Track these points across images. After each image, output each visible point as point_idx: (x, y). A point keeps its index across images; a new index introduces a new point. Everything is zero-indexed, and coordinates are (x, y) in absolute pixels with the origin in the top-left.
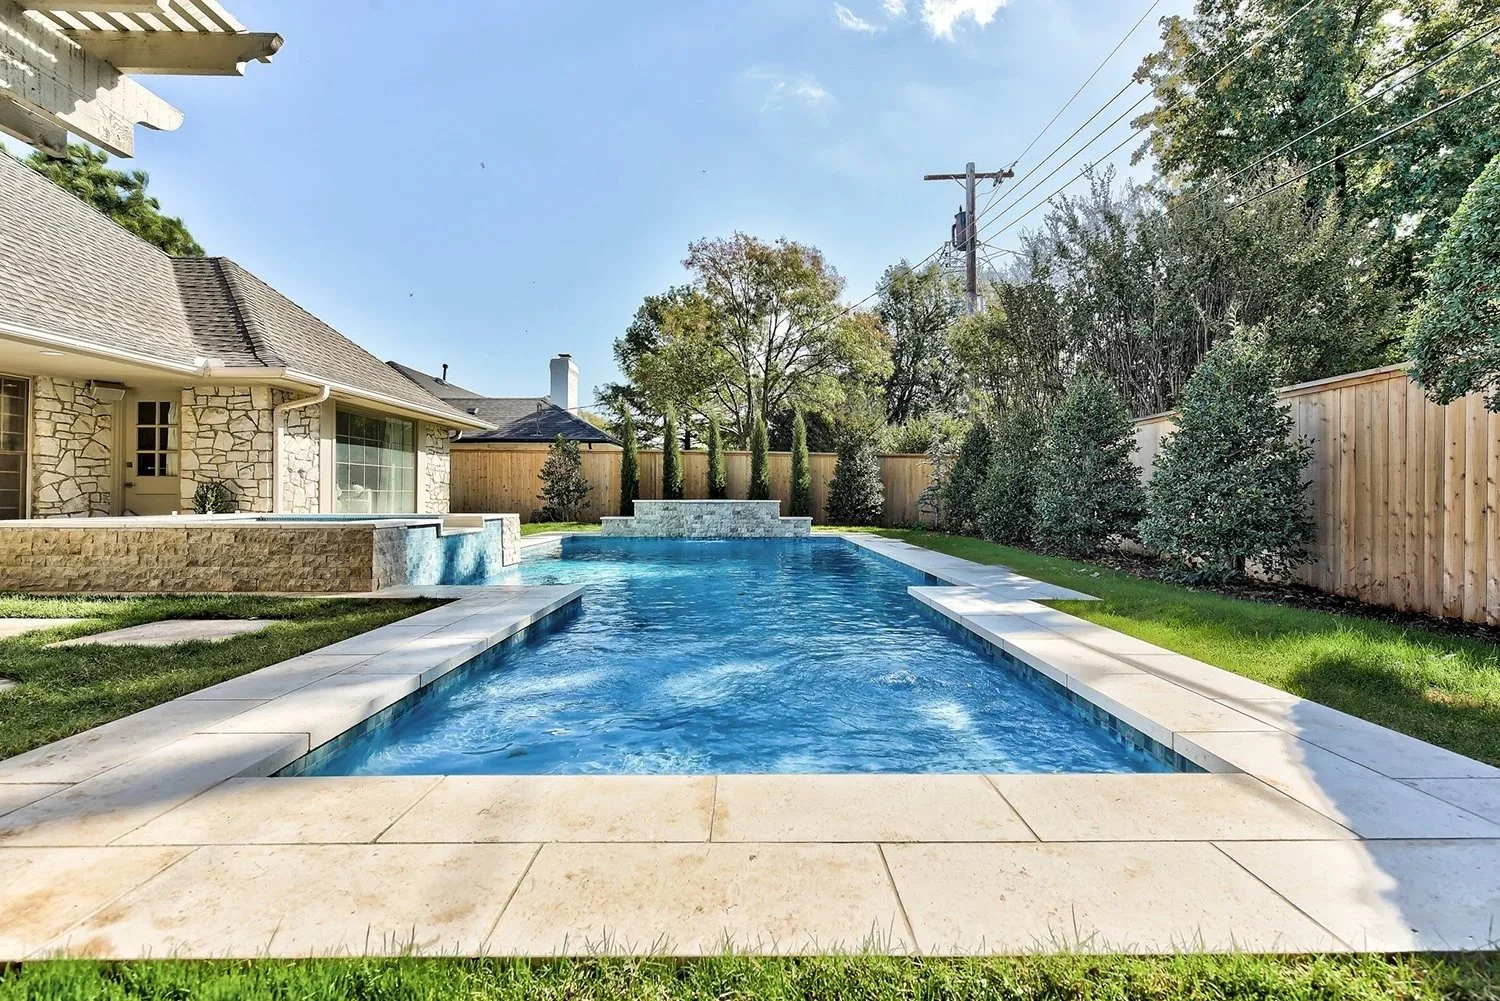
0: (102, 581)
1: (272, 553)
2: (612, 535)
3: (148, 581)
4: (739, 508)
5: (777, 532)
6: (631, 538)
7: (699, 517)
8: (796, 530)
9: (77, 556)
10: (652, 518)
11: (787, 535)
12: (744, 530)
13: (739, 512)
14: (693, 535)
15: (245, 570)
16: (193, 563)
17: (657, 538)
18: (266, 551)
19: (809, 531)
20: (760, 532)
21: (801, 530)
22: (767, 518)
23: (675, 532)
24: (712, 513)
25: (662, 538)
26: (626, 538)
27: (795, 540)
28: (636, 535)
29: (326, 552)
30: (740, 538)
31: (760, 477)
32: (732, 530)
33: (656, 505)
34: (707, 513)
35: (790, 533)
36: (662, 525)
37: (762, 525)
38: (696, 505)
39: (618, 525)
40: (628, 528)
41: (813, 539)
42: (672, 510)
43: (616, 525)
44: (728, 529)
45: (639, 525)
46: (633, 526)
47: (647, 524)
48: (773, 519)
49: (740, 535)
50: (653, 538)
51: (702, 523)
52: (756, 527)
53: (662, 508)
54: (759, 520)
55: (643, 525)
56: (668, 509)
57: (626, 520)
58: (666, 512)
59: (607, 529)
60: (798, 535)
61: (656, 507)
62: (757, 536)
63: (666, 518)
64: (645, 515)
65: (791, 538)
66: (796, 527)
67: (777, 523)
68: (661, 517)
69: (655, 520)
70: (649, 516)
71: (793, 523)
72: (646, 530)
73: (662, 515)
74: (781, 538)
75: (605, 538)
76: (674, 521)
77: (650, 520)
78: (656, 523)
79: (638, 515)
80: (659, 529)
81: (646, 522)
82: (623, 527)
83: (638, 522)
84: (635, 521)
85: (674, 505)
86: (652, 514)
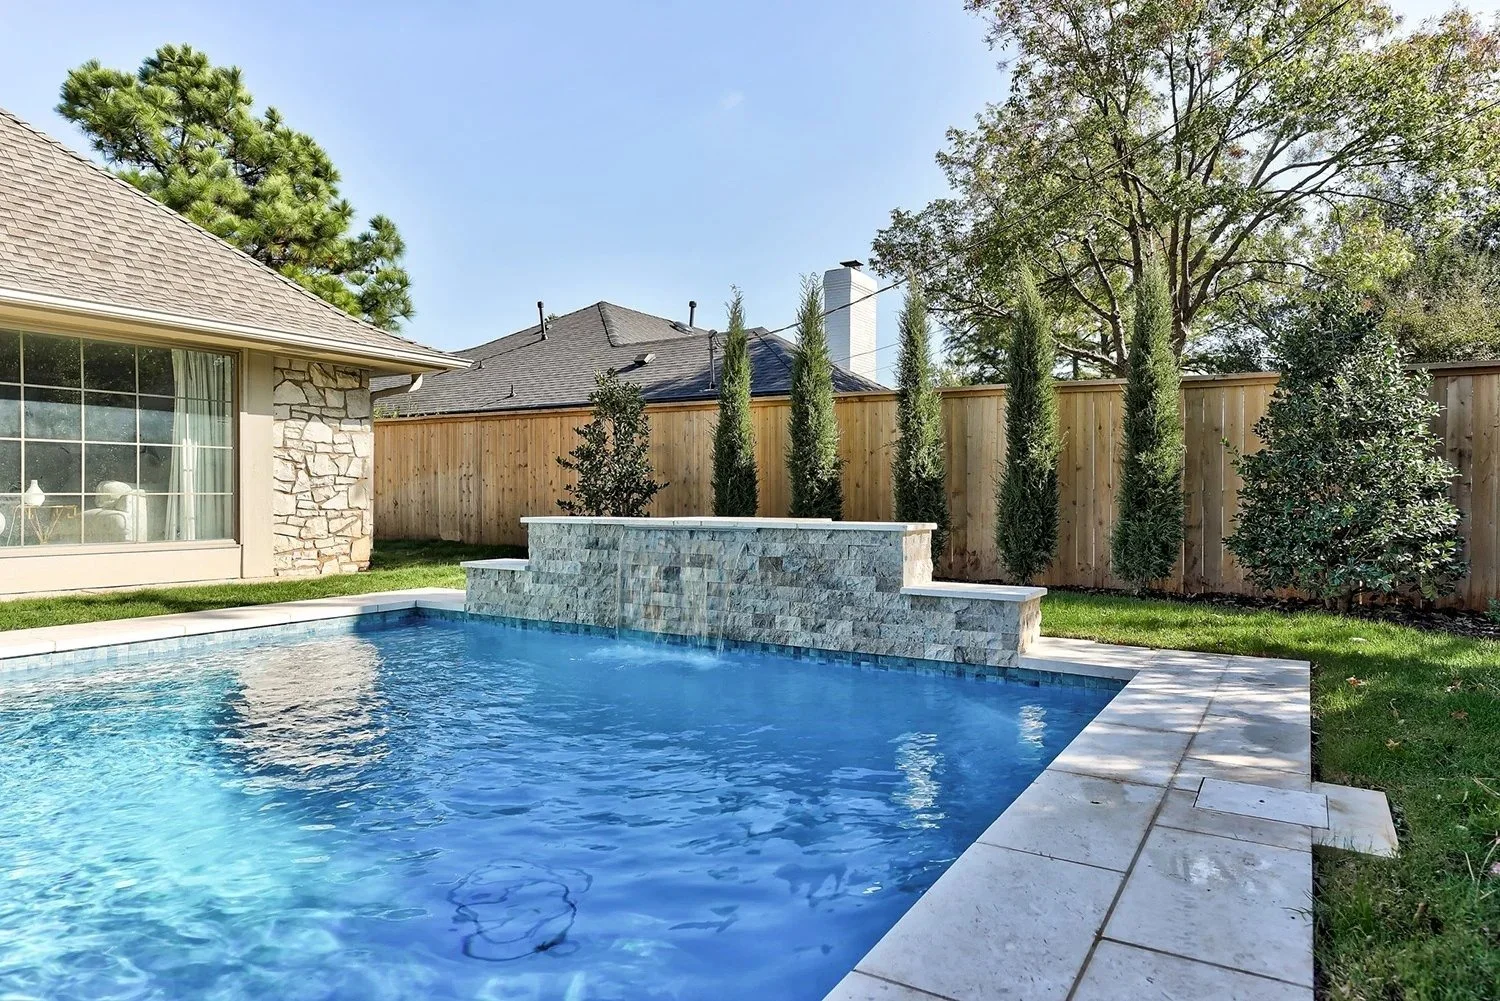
2: (485, 611)
4: (778, 549)
5: (895, 638)
6: (524, 623)
7: (671, 573)
8: (967, 637)
10: (564, 568)
11: (931, 653)
12: (792, 624)
13: (777, 562)
14: (658, 626)
17: (574, 628)
19: (1011, 648)
20: (840, 633)
21: (982, 637)
22: (864, 587)
25: (588, 629)
26: (513, 620)
27: (960, 674)
28: (533, 613)
30: (782, 648)
31: (1025, 450)
32: (761, 621)
33: (572, 532)
34: (693, 564)
35: (941, 647)
36: (582, 590)
37: (847, 610)
38: (663, 535)
39: (496, 583)
40: (517, 592)
41: (1032, 678)
42: (607, 548)
43: (493, 584)
44: (749, 614)
45: (538, 585)
46: (526, 589)
47: (556, 586)
48: (878, 588)
49: (783, 640)
50: (568, 626)
51: (679, 590)
52: (830, 617)
53: (584, 541)
54: (838, 592)
55: (545, 588)
56: (597, 544)
57: (513, 572)
58: (596, 552)
59: (476, 593)
60: (971, 656)
61: (573, 538)
62: (832, 648)
63: (595, 570)
64: (551, 557)
65: (954, 668)
66: (960, 625)
67: (894, 606)
68: (585, 567)
69: (571, 577)
70: (560, 562)
71: (948, 610)
72: (552, 601)
73: (585, 560)
74: (911, 662)
75: (472, 616)
76: (611, 580)
77: (560, 576)
78: (571, 582)
79: (534, 559)
80: (580, 602)
81: (552, 580)
82: (504, 590)
83: (536, 580)
84: (531, 576)
85: (610, 534)
86: (564, 556)
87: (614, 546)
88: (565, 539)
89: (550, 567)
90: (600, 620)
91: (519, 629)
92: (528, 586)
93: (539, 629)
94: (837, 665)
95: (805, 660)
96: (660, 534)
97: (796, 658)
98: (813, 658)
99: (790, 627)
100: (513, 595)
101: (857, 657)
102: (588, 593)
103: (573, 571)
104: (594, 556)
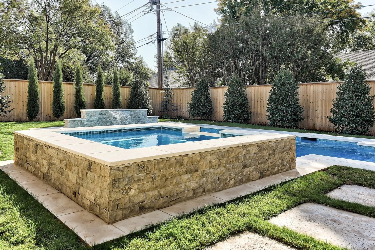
0: (209, 187)
1: (270, 155)
3: (229, 182)
4: (132, 113)
5: (146, 123)
9: (197, 173)
13: (132, 115)
15: (262, 166)
16: (245, 166)
18: (268, 154)
19: (157, 122)
22: (143, 117)
23: (105, 125)
29: (285, 151)
36: (98, 122)
39: (77, 123)
40: (83, 124)
43: (76, 123)
46: (85, 123)
47: (92, 122)
53: (99, 113)
55: (90, 123)
56: (102, 114)
57: (82, 120)
61: (96, 113)
63: (101, 119)
64: (91, 117)
66: (153, 121)
67: (146, 119)
68: (99, 118)
69: (96, 120)
71: (152, 119)
76: (104, 120)
77: (93, 120)
78: (96, 121)
79: (87, 117)
80: (97, 124)
81: (91, 121)
82: (80, 124)
83: (87, 121)
84: (86, 121)
85: (104, 112)
86: (94, 117)
87: (105, 114)
88: (95, 114)
89: (91, 119)
100: (82, 125)
102: (99, 123)
103: (96, 119)
104: (101, 116)
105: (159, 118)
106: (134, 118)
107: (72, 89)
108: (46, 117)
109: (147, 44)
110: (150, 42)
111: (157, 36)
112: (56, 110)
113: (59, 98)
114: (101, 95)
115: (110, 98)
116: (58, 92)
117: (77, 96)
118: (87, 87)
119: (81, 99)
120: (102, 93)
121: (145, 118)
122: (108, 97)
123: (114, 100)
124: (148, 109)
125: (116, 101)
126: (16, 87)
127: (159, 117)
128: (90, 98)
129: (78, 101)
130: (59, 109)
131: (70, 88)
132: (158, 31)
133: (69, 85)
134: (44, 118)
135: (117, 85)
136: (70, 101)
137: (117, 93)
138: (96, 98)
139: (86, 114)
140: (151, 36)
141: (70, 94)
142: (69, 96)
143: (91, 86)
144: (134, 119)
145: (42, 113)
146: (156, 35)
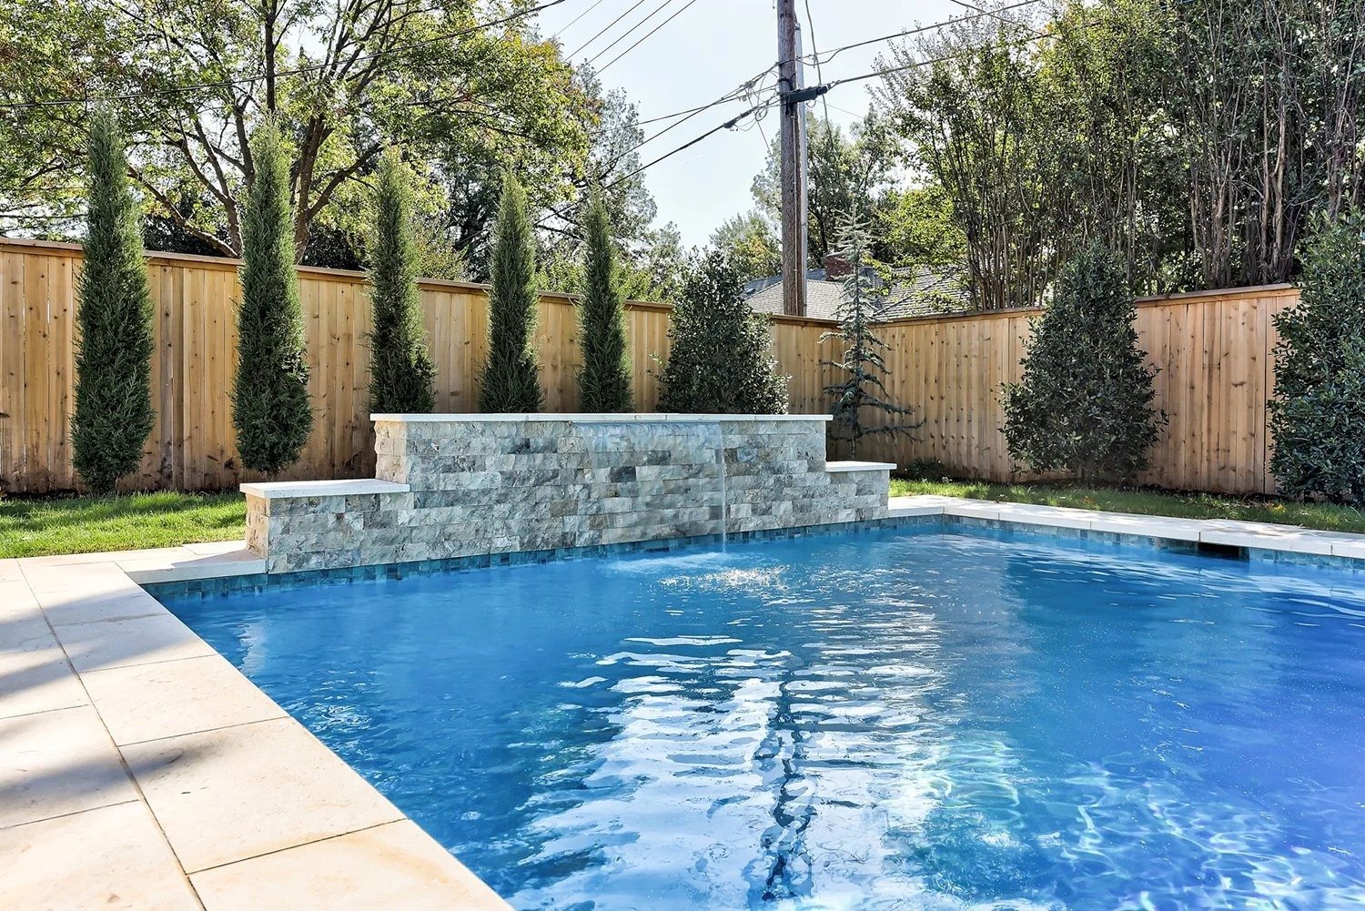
2: (314, 563)
4: (734, 441)
5: (821, 510)
6: (392, 570)
7: (625, 473)
8: (862, 500)
10: (471, 481)
11: (842, 517)
12: (745, 510)
13: (730, 454)
14: (609, 537)
17: (486, 560)
19: (885, 504)
20: (783, 512)
21: (871, 498)
22: (799, 469)
23: (549, 531)
24: (661, 459)
25: (505, 558)
26: (369, 572)
27: (856, 530)
28: (417, 551)
32: (717, 513)
33: (487, 432)
34: (651, 462)
35: (849, 511)
36: (505, 507)
37: (787, 491)
38: (618, 431)
39: (339, 517)
40: (383, 525)
41: (892, 524)
42: (544, 449)
43: (332, 519)
44: (705, 508)
45: (426, 511)
46: (403, 518)
47: (458, 510)
48: (810, 470)
49: (737, 527)
50: (472, 560)
51: (634, 494)
52: (774, 500)
53: (507, 443)
54: (782, 476)
55: (436, 514)
56: (528, 447)
57: (377, 496)
58: (525, 458)
59: (291, 540)
60: (866, 515)
61: (488, 440)
62: (777, 527)
63: (524, 480)
64: (448, 469)
65: (852, 526)
66: (859, 492)
67: (820, 483)
68: (509, 477)
69: (485, 492)
70: (467, 474)
71: (852, 481)
72: (450, 530)
73: (508, 468)
74: (827, 527)
75: (276, 579)
76: (547, 491)
77: (467, 494)
78: (485, 500)
79: (418, 474)
80: (498, 524)
81: (452, 499)
82: (358, 525)
83: (421, 504)
84: (411, 498)
85: (547, 433)
86: (473, 466)
87: (551, 447)
88: (476, 443)
89: (448, 483)
90: (532, 542)
91: (381, 580)
92: (405, 515)
93: (420, 573)
94: (777, 541)
95: (752, 542)
96: (612, 431)
97: (744, 542)
98: (759, 540)
99: (742, 514)
100: (376, 532)
101: (794, 530)
102: (513, 510)
103: (487, 485)
104: (522, 464)
105: (895, 475)
106: (747, 473)
107: (357, 307)
108: (204, 465)
109: (729, 125)
110: (743, 116)
111: (780, 81)
112: (256, 427)
113: (269, 352)
114: (521, 341)
115: (567, 364)
116: (263, 315)
117: (382, 346)
118: (441, 299)
119: (407, 361)
120: (523, 333)
121: (813, 476)
122: (555, 358)
123: (588, 375)
124: (830, 418)
125: (600, 379)
126: (20, 287)
127: (894, 466)
128: (460, 362)
129: (391, 373)
130: (276, 418)
131: (349, 302)
132: (782, 55)
133: (340, 286)
134: (194, 470)
135: (606, 290)
136: (350, 376)
137: (604, 335)
138: (495, 360)
139: (412, 445)
140: (750, 85)
141: (349, 337)
142: (341, 345)
143: (466, 298)
144: (749, 480)
145: (180, 445)
146: (773, 79)
